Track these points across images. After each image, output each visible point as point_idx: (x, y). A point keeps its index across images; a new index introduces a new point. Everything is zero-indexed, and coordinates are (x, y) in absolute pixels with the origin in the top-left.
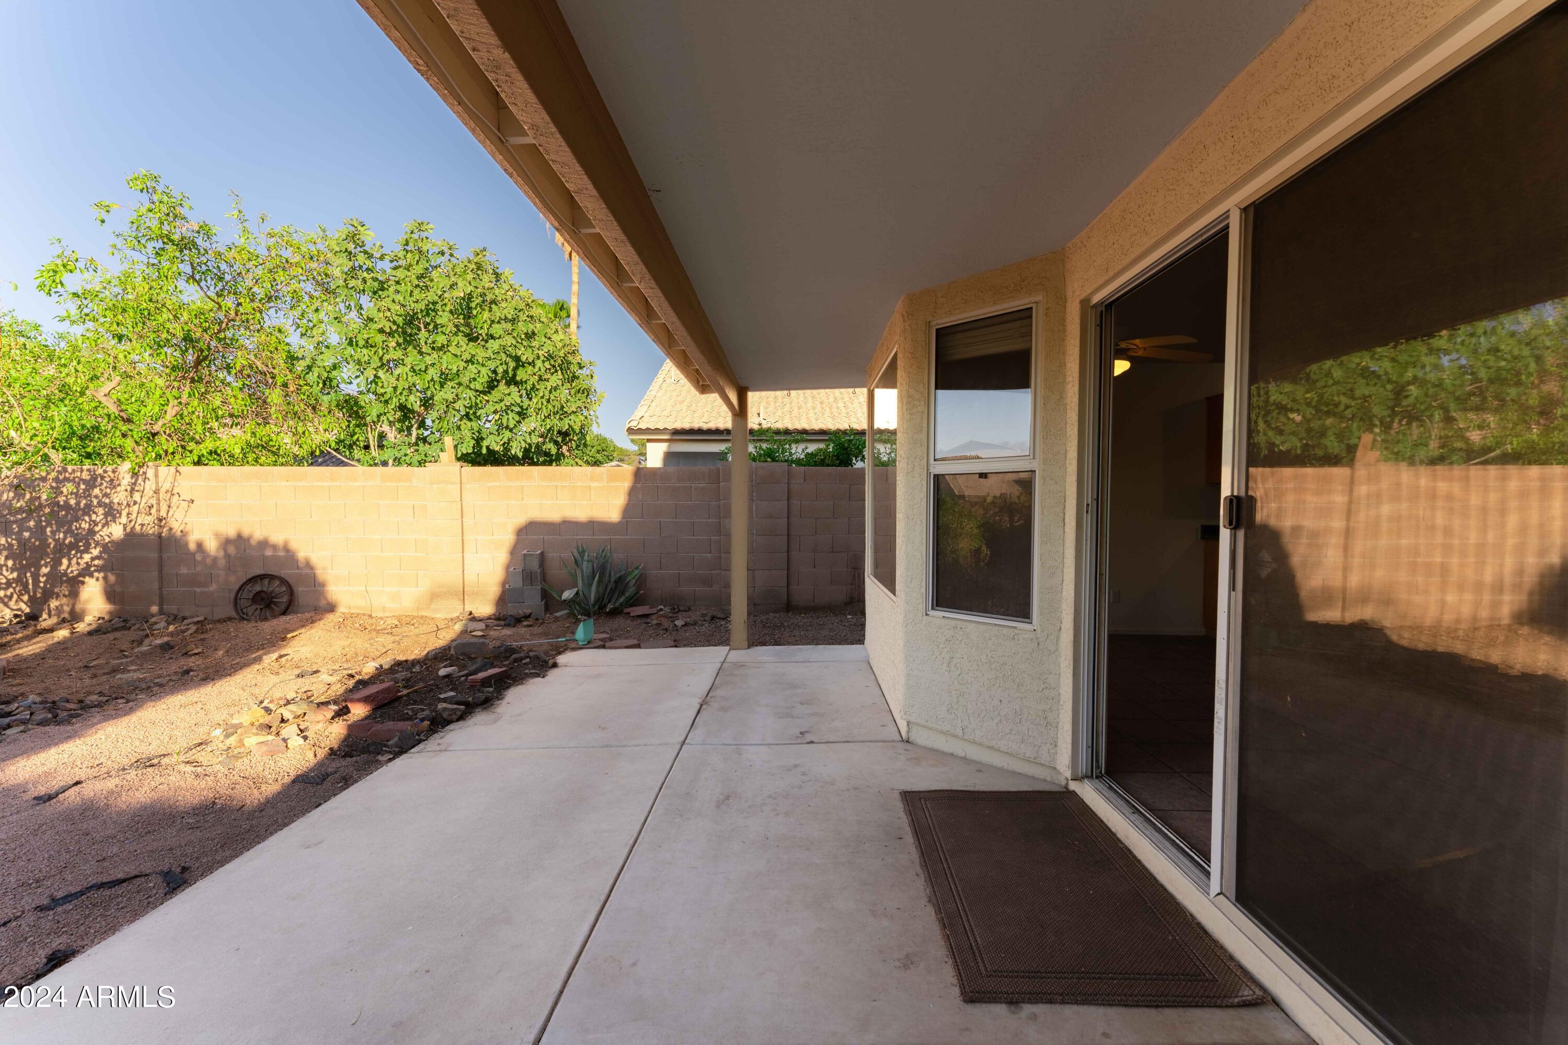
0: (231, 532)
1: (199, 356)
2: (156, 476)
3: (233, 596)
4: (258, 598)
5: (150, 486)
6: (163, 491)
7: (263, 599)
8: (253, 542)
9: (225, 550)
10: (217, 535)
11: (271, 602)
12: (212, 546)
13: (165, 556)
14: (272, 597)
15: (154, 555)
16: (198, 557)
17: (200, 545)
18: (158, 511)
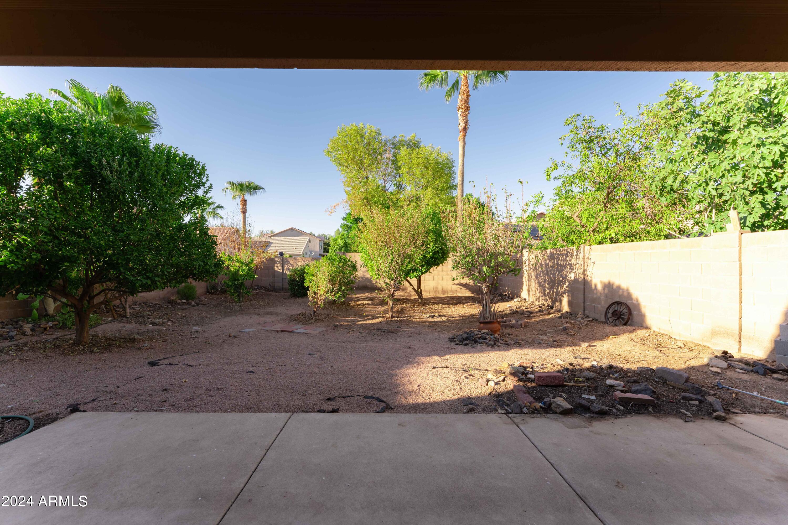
0: (606, 281)
1: (608, 191)
2: (584, 251)
3: (605, 310)
4: (615, 313)
5: (581, 256)
6: (586, 258)
7: (617, 315)
8: (615, 287)
9: (604, 290)
10: (601, 282)
11: (620, 317)
12: (599, 287)
13: (586, 287)
14: (621, 315)
15: (582, 287)
16: (595, 292)
17: (596, 286)
18: (584, 266)
